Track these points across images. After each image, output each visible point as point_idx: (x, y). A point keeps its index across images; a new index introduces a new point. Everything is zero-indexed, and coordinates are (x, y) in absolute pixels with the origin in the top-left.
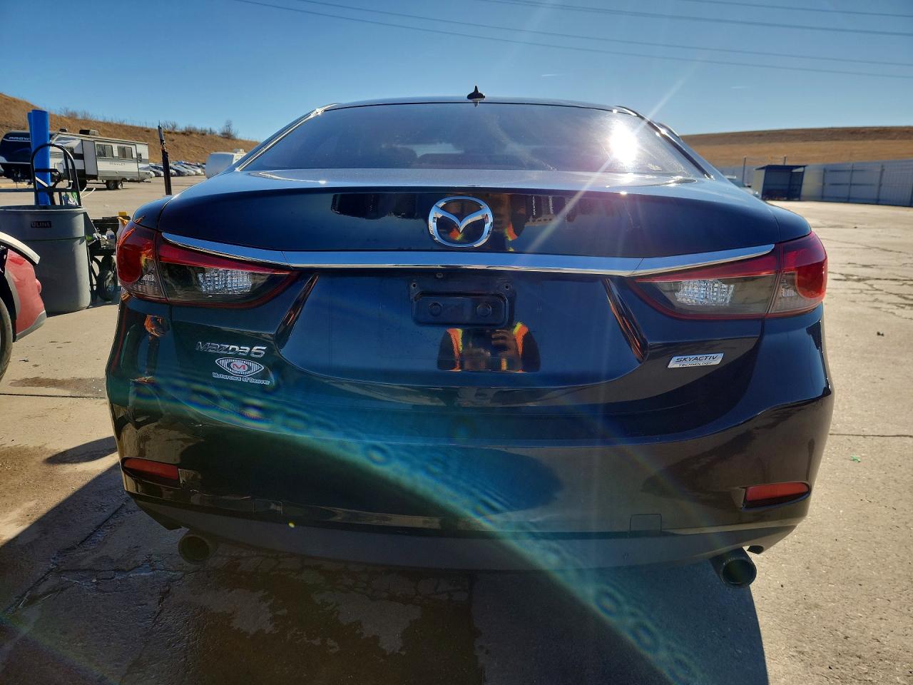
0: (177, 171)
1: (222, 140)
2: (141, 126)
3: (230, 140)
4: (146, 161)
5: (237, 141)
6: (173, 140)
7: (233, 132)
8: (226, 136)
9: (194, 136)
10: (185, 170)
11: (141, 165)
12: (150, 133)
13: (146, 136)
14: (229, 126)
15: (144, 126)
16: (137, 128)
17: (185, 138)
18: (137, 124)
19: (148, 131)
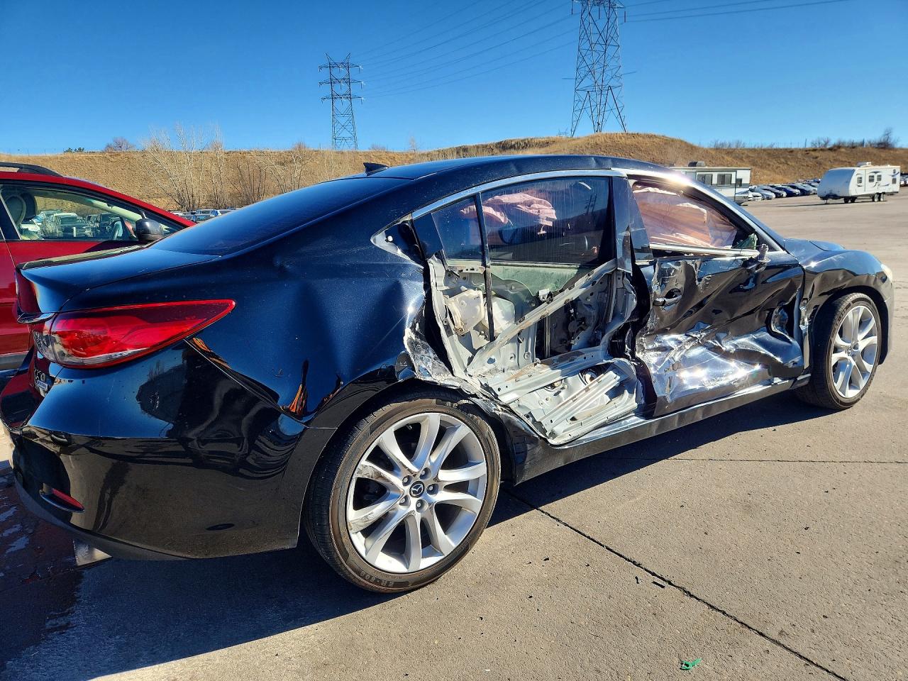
0: (801, 190)
1: (875, 151)
2: (786, 147)
3: (887, 150)
4: (746, 186)
5: (896, 150)
6: (817, 158)
7: (891, 141)
8: (883, 146)
9: (843, 150)
10: (812, 189)
11: (739, 190)
12: (794, 153)
13: (789, 157)
14: (888, 134)
15: (789, 147)
16: (781, 149)
17: (832, 154)
18: (782, 146)
19: (791, 151)
